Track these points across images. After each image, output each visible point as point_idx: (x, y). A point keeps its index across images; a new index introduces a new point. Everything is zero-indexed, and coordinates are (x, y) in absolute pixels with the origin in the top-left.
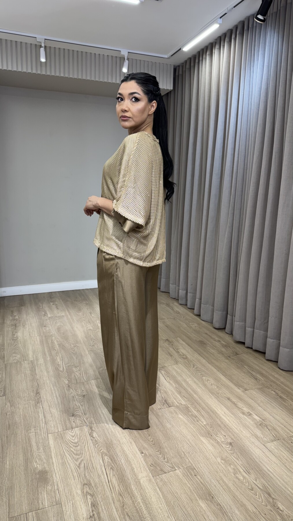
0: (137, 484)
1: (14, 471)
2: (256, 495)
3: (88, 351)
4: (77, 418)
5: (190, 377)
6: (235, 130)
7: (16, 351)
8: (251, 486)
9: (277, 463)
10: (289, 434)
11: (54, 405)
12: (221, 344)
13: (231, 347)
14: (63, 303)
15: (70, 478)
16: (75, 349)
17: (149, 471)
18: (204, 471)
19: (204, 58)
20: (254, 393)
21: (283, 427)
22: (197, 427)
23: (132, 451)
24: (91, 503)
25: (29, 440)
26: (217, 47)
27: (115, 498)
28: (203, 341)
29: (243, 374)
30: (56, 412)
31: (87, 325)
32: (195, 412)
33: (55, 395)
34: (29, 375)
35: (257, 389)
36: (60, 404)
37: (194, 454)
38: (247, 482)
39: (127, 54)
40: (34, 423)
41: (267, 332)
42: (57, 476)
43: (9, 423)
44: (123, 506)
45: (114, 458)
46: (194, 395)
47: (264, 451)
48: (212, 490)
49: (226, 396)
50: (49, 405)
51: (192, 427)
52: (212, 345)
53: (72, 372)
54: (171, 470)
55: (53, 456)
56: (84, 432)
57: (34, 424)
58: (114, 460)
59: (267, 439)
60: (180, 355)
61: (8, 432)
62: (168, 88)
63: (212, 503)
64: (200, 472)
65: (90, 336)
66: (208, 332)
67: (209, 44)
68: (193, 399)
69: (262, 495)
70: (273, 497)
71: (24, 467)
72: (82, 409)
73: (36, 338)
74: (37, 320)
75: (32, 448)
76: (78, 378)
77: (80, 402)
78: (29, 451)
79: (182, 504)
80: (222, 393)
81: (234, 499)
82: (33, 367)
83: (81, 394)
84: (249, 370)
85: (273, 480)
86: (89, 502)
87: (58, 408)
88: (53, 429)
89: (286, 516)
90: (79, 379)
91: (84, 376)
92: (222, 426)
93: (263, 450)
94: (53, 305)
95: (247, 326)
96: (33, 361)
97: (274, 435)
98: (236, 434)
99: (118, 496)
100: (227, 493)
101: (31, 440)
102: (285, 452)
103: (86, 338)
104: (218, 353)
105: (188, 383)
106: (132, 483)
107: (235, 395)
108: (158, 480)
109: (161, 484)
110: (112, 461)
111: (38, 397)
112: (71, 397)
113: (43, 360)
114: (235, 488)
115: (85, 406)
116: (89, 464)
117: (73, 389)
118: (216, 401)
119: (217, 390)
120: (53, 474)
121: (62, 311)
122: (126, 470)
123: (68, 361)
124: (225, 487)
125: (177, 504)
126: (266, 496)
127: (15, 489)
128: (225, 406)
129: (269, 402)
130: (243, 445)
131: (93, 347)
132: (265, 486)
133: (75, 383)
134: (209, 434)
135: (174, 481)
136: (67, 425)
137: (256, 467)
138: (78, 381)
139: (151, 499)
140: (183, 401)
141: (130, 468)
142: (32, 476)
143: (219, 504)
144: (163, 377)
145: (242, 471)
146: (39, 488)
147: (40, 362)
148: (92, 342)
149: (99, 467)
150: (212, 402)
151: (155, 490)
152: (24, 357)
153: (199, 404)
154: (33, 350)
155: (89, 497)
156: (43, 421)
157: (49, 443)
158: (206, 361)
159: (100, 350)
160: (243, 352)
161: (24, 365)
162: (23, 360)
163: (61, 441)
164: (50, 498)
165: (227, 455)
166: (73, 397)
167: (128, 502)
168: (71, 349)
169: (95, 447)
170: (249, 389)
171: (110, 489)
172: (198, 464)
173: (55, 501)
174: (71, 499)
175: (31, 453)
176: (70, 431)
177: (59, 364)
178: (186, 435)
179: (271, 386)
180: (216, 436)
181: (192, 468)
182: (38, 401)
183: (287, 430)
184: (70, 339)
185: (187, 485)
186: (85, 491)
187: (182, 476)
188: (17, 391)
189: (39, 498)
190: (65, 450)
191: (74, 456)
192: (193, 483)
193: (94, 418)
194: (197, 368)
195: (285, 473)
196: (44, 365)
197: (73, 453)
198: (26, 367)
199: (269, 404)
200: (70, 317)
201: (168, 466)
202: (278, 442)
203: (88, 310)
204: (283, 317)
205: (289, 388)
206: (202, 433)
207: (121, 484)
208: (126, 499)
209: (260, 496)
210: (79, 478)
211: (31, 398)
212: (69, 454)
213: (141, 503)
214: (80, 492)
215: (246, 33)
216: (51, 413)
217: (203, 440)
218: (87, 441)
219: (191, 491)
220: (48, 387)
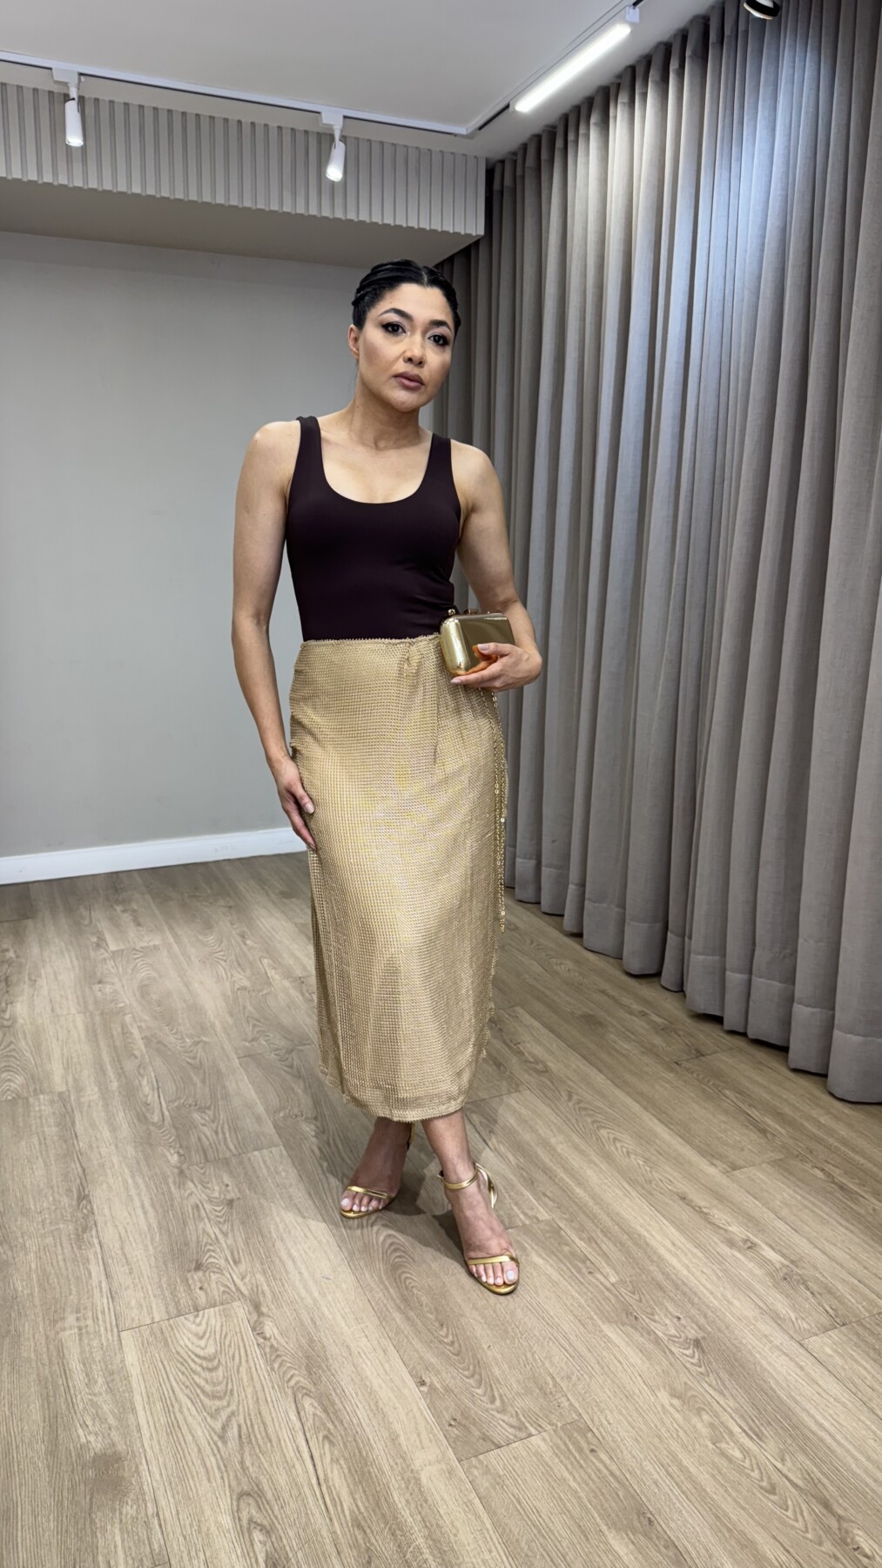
0: (410, 1487)
1: (13, 1458)
2: (785, 1507)
3: (238, 1058)
5: (561, 1131)
6: (682, 360)
7: (11, 1064)
8: (769, 1478)
9: (847, 1402)
10: (876, 1305)
11: (136, 1237)
12: (650, 1022)
13: (681, 1033)
14: (154, 906)
15: (195, 1473)
16: (197, 1053)
17: (445, 1442)
18: (619, 1436)
19: (583, 133)
20: (761, 1176)
21: (856, 1282)
23: (388, 1378)
24: (266, 1550)
25: (58, 1354)
26: (623, 98)
27: (340, 1536)
28: (593, 1016)
29: (723, 1117)
30: (145, 1259)
31: (232, 975)
32: (581, 1244)
33: (137, 1203)
34: (55, 1138)
35: (768, 1163)
36: (156, 1229)
37: (585, 1379)
38: (755, 1466)
39: (341, 123)
40: (73, 1298)
41: (794, 984)
42: (152, 1473)
44: (369, 1562)
45: (333, 1404)
46: (575, 1188)
47: (802, 1364)
48: (646, 1496)
49: (675, 1190)
50: (120, 1237)
51: (574, 1293)
52: (623, 1027)
53: (190, 1126)
54: (515, 1436)
55: (139, 1407)
56: (236, 1321)
57: (75, 1301)
58: (332, 1409)
59: (808, 1323)
60: (527, 1061)
62: (468, 232)
63: (651, 1539)
64: (608, 1439)
65: (244, 1008)
66: (607, 987)
67: (597, 91)
68: (574, 1202)
69: (804, 1509)
70: (840, 1512)
71: (46, 1443)
72: (224, 1245)
73: (74, 1021)
74: (76, 963)
75: (69, 1381)
76: (210, 1144)
77: (220, 1222)
78: (62, 1388)
79: (556, 1547)
80: (661, 1180)
81: (718, 1524)
82: (68, 1112)
84: (742, 1105)
85: (836, 1457)
86: (258, 1553)
87: (149, 1244)
88: (135, 1313)
90: (212, 1148)
91: (229, 1140)
92: (670, 1288)
93: (797, 1359)
94: (124, 911)
95: (728, 966)
96: (67, 1093)
97: (829, 1310)
98: (712, 1312)
99: (351, 1529)
100: (693, 1504)
101: (66, 1352)
102: (864, 1363)
103: (231, 1015)
104: (643, 1052)
105: (555, 1150)
106: (394, 1484)
107: (703, 1185)
108: (476, 1472)
109: (487, 1484)
110: (328, 1415)
111: (85, 1211)
112: (190, 1208)
113: (96, 1089)
114: (717, 1486)
115: (234, 1237)
116: (256, 1427)
117: (196, 1182)
118: (645, 1206)
119: (646, 1170)
120: (141, 1463)
121: (151, 931)
122: (372, 1441)
123: (177, 1091)
124: (687, 1485)
125: (539, 1550)
126: (817, 1511)
127: (19, 1520)
128: (672, 1223)
129: (806, 1203)
130: (736, 1347)
131: (254, 1043)
132: (812, 1478)
133: (201, 1163)
134: (628, 1313)
135: (526, 1474)
136: (179, 1301)
137: (779, 1417)
138: (210, 1155)
139: (456, 1535)
140: (541, 1209)
141: (386, 1434)
142: (73, 1470)
143: (669, 1544)
144: (477, 1135)
145: (736, 1430)
146: (96, 1514)
147: (89, 1095)
148: (251, 1028)
149: (285, 1434)
150: (633, 1209)
151: (468, 1504)
152: (38, 1082)
153: (593, 1218)
154: (65, 1060)
155: (258, 1536)
156: (104, 1290)
157: (123, 1361)
158: (608, 1079)
159: (276, 1052)
160: (718, 1047)
161: (37, 1109)
162: (35, 1090)
163: (162, 1356)
164: (131, 1544)
165: (689, 1382)
166: (197, 1206)
167: (383, 1549)
168: (186, 1052)
169: (272, 1369)
170: (743, 1163)
171: (323, 1508)
172: (599, 1413)
173: (150, 1556)
174: (199, 1546)
175: (68, 1395)
176: (191, 1317)
177: (149, 1102)
178: (557, 1319)
179: (811, 1152)
180: (650, 1318)
181: (582, 1426)
182: (87, 1225)
183: (867, 1292)
184: (181, 1021)
185: (569, 1486)
186: (245, 1517)
187: (550, 1453)
188: (18, 1194)
189: (97, 1548)
190: (178, 1383)
191: (206, 1401)
192: (586, 1477)
193: (264, 1272)
194: (579, 1102)
195: (872, 1432)
196: (100, 1107)
197: (203, 1392)
198: (43, 1113)
199: (807, 1211)
200: (178, 950)
201: (507, 1424)
202: (840, 1331)
203: (235, 926)
204: (843, 940)
205: (865, 1158)
206: (608, 1311)
207: (360, 1487)
208: (378, 1537)
209: (797, 1510)
210: (225, 1475)
211: (61, 1213)
212: (188, 1397)
213: (424, 1550)
214: (230, 1522)
215: (714, 55)
216: (127, 1262)
217: (609, 1334)
218: (246, 1351)
219: (581, 1503)
220: (117, 1178)
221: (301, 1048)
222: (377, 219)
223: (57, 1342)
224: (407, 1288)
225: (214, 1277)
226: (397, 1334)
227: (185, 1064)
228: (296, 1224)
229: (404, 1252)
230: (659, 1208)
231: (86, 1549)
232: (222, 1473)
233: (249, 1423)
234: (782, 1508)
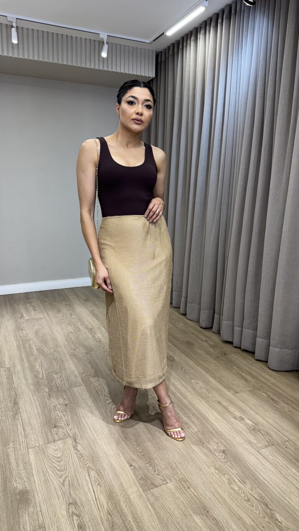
0: (127, 501)
2: (253, 506)
3: (69, 356)
5: (178, 380)
6: (221, 121)
8: (248, 497)
9: (273, 471)
10: (283, 439)
11: (34, 417)
12: (209, 344)
13: (219, 347)
14: (40, 304)
15: (54, 497)
16: (55, 354)
17: (139, 485)
18: (197, 483)
19: (189, 44)
20: (245, 395)
21: (277, 431)
22: (188, 435)
23: (120, 464)
24: (78, 523)
25: (7, 457)
26: (202, 32)
27: (103, 517)
28: (190, 342)
29: (233, 376)
30: (37, 424)
31: (67, 328)
32: (185, 418)
33: (34, 405)
34: (6, 383)
35: (248, 391)
36: (41, 414)
37: (186, 464)
38: (243, 493)
39: (107, 38)
40: (12, 438)
41: (257, 331)
42: (39, 496)
44: (113, 526)
45: (101, 473)
46: (183, 399)
47: (259, 458)
48: (206, 503)
49: (217, 400)
50: (28, 417)
52: (200, 345)
53: (52, 379)
54: (163, 483)
55: (35, 474)
56: (68, 445)
58: (101, 475)
59: (260, 444)
62: (150, 76)
63: (208, 517)
64: (194, 484)
65: (71, 339)
66: (194, 332)
67: (194, 29)
68: (183, 404)
69: (259, 507)
70: (271, 507)
71: (2, 487)
72: (64, 419)
73: (13, 343)
74: (13, 323)
75: (11, 466)
76: (59, 385)
77: (62, 411)
78: (8, 468)
79: (176, 520)
80: (212, 397)
81: (230, 512)
82: (11, 374)
83: (63, 403)
84: (239, 372)
85: (270, 490)
86: (75, 524)
87: (39, 419)
88: (33, 442)
89: (285, 528)
90: (60, 386)
91: (66, 384)
92: (215, 433)
93: (257, 457)
94: (30, 306)
95: (235, 325)
96: (10, 368)
97: (268, 441)
98: (229, 441)
99: (107, 515)
100: (222, 505)
101: (9, 456)
102: (279, 458)
103: (67, 341)
104: (206, 354)
105: (177, 387)
106: (121, 500)
107: (226, 398)
108: (149, 495)
109: (153, 499)
111: (16, 408)
112: (52, 407)
113: (20, 366)
114: (230, 499)
115: (67, 416)
116: (75, 481)
117: (54, 398)
118: (206, 405)
119: (207, 393)
120: (35, 494)
121: (39, 312)
122: (114, 485)
123: (48, 367)
124: (220, 499)
125: (170, 521)
126: (263, 507)
128: (216, 411)
129: (260, 404)
130: (237, 453)
131: (74, 351)
132: (262, 496)
133: (56, 392)
134: (201, 442)
135: (166, 496)
136: (48, 438)
137: (251, 476)
138: (60, 389)
139: (142, 517)
141: (119, 483)
142: (12, 496)
143: (214, 519)
145: (237, 480)
146: (20, 511)
147: (18, 368)
148: (74, 346)
149: (85, 483)
150: (203, 406)
151: (147, 506)
153: (189, 410)
154: (10, 356)
155: (75, 518)
156: (23, 435)
157: (29, 459)
158: (194, 362)
160: (231, 352)
163: (42, 456)
164: (32, 521)
165: (221, 465)
166: (55, 406)
167: (118, 522)
168: (51, 354)
169: (80, 461)
170: (239, 391)
171: (97, 508)
172: (191, 475)
173: (38, 525)
174: (55, 522)
175: (10, 471)
176: (53, 444)
177: (38, 371)
178: (177, 444)
179: (262, 387)
180: (208, 443)
181: (185, 480)
182: (17, 412)
183: (280, 434)
184: (49, 343)
185: (181, 500)
186: (71, 511)
187: (174, 489)
189: (20, 522)
190: (48, 466)
191: (58, 472)
192: (186, 497)
193: (78, 428)
194: (185, 370)
195: (282, 481)
196: (22, 372)
197: (57, 469)
198: (2, 374)
199: (261, 407)
200: (48, 319)
201: (160, 479)
202: (271, 447)
203: (68, 311)
204: (273, 316)
205: (280, 389)
206: (194, 441)
207: (110, 501)
208: (116, 518)
209: (257, 507)
210: (64, 497)
211: (8, 409)
212: (51, 471)
213: (132, 522)
214: (65, 513)
215: (233, 18)
216: (31, 425)
217: (194, 449)
218: (71, 455)
219: (184, 506)
220: (27, 396)
221: (90, 352)
222: (118, 71)
223: (6, 452)
224: (126, 434)
225: (60, 430)
226: (123, 449)
227: (51, 358)
230: (210, 406)
231: (16, 523)
232: (63, 497)
233: (72, 479)
234: (251, 506)
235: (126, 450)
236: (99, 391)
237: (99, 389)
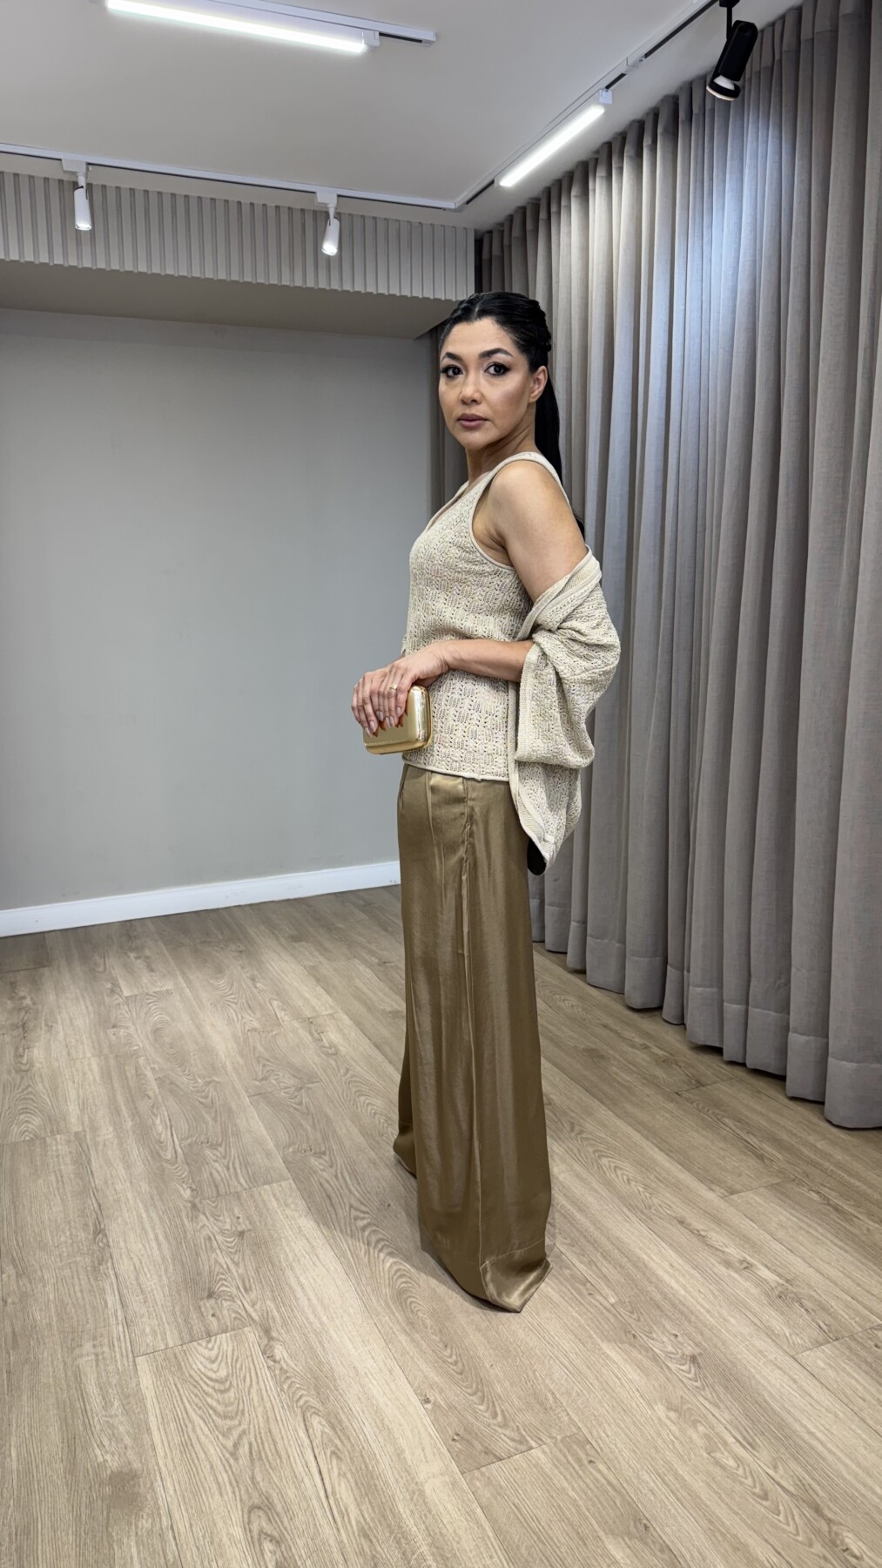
0: (415, 1499)
1: (33, 1477)
2: (777, 1512)
3: (249, 1097)
4: (223, 1302)
5: (563, 1160)
6: (663, 416)
7: (29, 1106)
8: (762, 1485)
9: (838, 1412)
10: (869, 1320)
11: (150, 1268)
12: (652, 1054)
13: (683, 1065)
14: (166, 953)
15: (207, 1489)
16: (209, 1092)
17: (448, 1455)
18: (617, 1447)
19: (566, 206)
21: (849, 1299)
22: (591, 1312)
23: (394, 1397)
24: (276, 1560)
25: (76, 1380)
26: (601, 172)
27: (347, 1545)
28: (596, 1050)
29: (722, 1145)
30: (159, 1289)
31: (242, 1017)
32: (582, 1267)
33: (152, 1236)
34: (72, 1176)
35: (766, 1187)
36: (169, 1260)
37: (584, 1395)
38: (748, 1474)
39: (336, 202)
40: (90, 1326)
41: (789, 1013)
42: (167, 1490)
43: (14, 1330)
45: (340, 1422)
46: (576, 1214)
47: (797, 1377)
48: (642, 1504)
49: (674, 1215)
50: (135, 1268)
51: (574, 1314)
52: (625, 1059)
53: (202, 1163)
54: (517, 1450)
55: (154, 1427)
56: (247, 1346)
57: (92, 1329)
58: (340, 1427)
59: (801, 1338)
61: (12, 1358)
63: (646, 1544)
64: (607, 1450)
65: (255, 1048)
66: (609, 1021)
67: (577, 166)
68: (575, 1227)
69: (795, 1513)
70: (830, 1515)
71: (64, 1462)
72: (235, 1274)
73: (89, 1065)
74: (90, 1008)
75: (87, 1404)
76: (222, 1179)
77: (231, 1253)
78: (80, 1411)
80: (660, 1205)
81: (712, 1528)
82: (84, 1151)
84: (739, 1132)
85: (827, 1464)
86: (268, 1563)
87: (163, 1273)
88: (149, 1339)
90: (223, 1182)
91: (240, 1175)
92: (667, 1307)
93: (791, 1373)
94: (136, 958)
95: (724, 998)
96: (83, 1133)
97: (822, 1325)
98: (709, 1329)
99: (358, 1538)
100: (688, 1510)
101: (83, 1378)
102: (857, 1376)
103: (242, 1056)
104: (643, 1083)
106: (399, 1495)
107: (700, 1208)
108: (478, 1484)
109: (488, 1495)
110: (336, 1433)
111: (101, 1244)
112: (202, 1239)
113: (111, 1129)
114: (712, 1494)
115: (245, 1266)
116: (266, 1445)
117: (208, 1215)
118: (645, 1231)
119: (645, 1196)
120: (156, 1480)
121: (164, 976)
122: (378, 1456)
123: (189, 1129)
124: (683, 1493)
125: (538, 1555)
126: (808, 1515)
127: (39, 1534)
128: (671, 1245)
129: (801, 1224)
130: (732, 1363)
131: (264, 1082)
132: (803, 1485)
133: (212, 1197)
134: (626, 1332)
135: (526, 1484)
136: (192, 1328)
137: (772, 1427)
138: (222, 1190)
139: (458, 1543)
141: (391, 1449)
142: (90, 1488)
143: (665, 1548)
145: (731, 1440)
146: (112, 1528)
147: (104, 1135)
148: (261, 1068)
149: (294, 1450)
150: (633, 1233)
151: (470, 1513)
152: (55, 1123)
153: (594, 1243)
154: (81, 1102)
155: (268, 1546)
156: (120, 1318)
157: (138, 1384)
158: (611, 1110)
159: (286, 1090)
160: (718, 1077)
161: (54, 1148)
162: (52, 1131)
163: (176, 1379)
164: (147, 1555)
165: (685, 1396)
166: (210, 1238)
167: (389, 1556)
168: (198, 1092)
169: (282, 1390)
170: (741, 1187)
171: (331, 1519)
172: (597, 1426)
174: (212, 1556)
175: (86, 1417)
176: (204, 1343)
177: (162, 1140)
178: (557, 1339)
179: (807, 1176)
180: (647, 1336)
181: (581, 1439)
182: (102, 1257)
183: (860, 1308)
184: (192, 1062)
185: (568, 1495)
186: (255, 1527)
187: (549, 1465)
188: (36, 1229)
189: (114, 1559)
190: (191, 1405)
191: (219, 1421)
192: (584, 1486)
193: (274, 1299)
194: (581, 1132)
195: (862, 1439)
196: (115, 1146)
197: (214, 1411)
198: (60, 1152)
199: (803, 1232)
200: (190, 994)
201: (508, 1438)
202: (835, 1346)
203: (245, 970)
204: (833, 968)
205: (859, 1181)
206: (608, 1332)
207: (367, 1499)
208: (383, 1546)
209: (789, 1514)
210: (236, 1489)
211: (79, 1247)
212: (201, 1417)
213: (428, 1558)
214: (241, 1534)
215: (684, 132)
216: (142, 1291)
217: (608, 1352)
218: (257, 1374)
219: (579, 1512)
220: (132, 1212)
221: (309, 1086)
222: (371, 289)
223: (74, 1368)
224: (412, 1312)
225: (226, 1304)
226: (402, 1355)
227: (197, 1104)
228: (305, 1254)
229: (409, 1278)
230: (655, 1230)
231: (103, 1561)
232: (233, 1488)
233: (259, 1441)
234: (774, 1513)
235: (412, 1358)
236: (333, 1195)
237: (333, 1189)
